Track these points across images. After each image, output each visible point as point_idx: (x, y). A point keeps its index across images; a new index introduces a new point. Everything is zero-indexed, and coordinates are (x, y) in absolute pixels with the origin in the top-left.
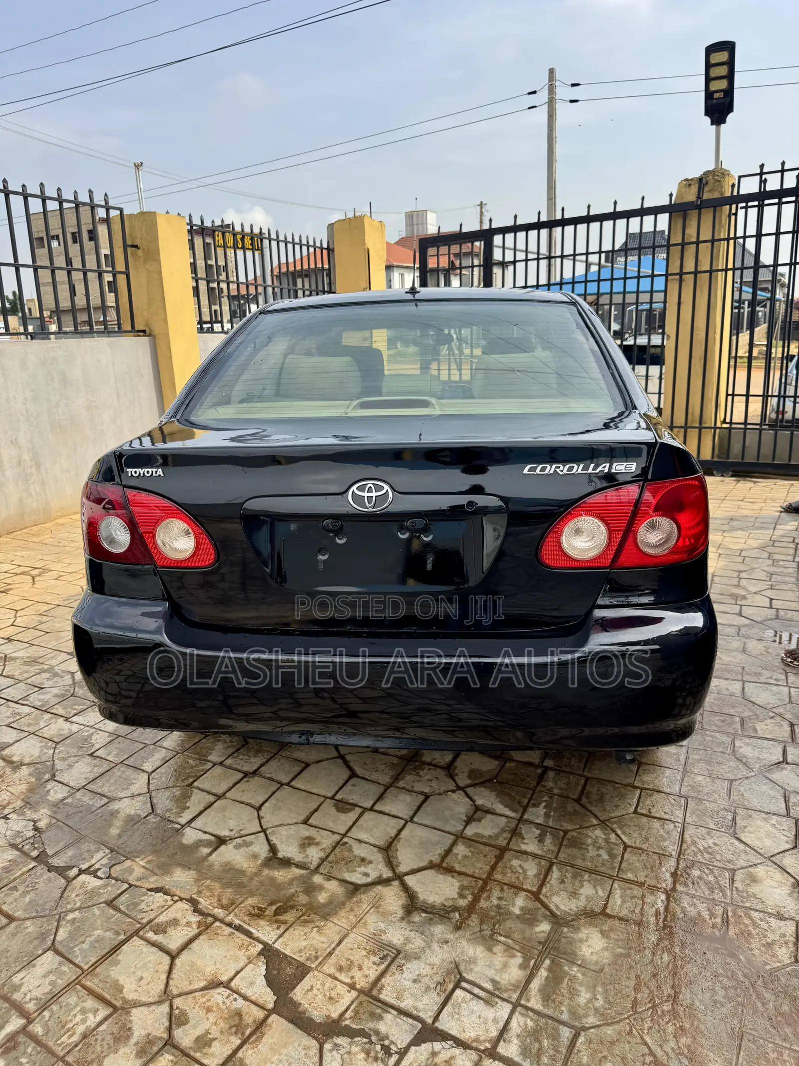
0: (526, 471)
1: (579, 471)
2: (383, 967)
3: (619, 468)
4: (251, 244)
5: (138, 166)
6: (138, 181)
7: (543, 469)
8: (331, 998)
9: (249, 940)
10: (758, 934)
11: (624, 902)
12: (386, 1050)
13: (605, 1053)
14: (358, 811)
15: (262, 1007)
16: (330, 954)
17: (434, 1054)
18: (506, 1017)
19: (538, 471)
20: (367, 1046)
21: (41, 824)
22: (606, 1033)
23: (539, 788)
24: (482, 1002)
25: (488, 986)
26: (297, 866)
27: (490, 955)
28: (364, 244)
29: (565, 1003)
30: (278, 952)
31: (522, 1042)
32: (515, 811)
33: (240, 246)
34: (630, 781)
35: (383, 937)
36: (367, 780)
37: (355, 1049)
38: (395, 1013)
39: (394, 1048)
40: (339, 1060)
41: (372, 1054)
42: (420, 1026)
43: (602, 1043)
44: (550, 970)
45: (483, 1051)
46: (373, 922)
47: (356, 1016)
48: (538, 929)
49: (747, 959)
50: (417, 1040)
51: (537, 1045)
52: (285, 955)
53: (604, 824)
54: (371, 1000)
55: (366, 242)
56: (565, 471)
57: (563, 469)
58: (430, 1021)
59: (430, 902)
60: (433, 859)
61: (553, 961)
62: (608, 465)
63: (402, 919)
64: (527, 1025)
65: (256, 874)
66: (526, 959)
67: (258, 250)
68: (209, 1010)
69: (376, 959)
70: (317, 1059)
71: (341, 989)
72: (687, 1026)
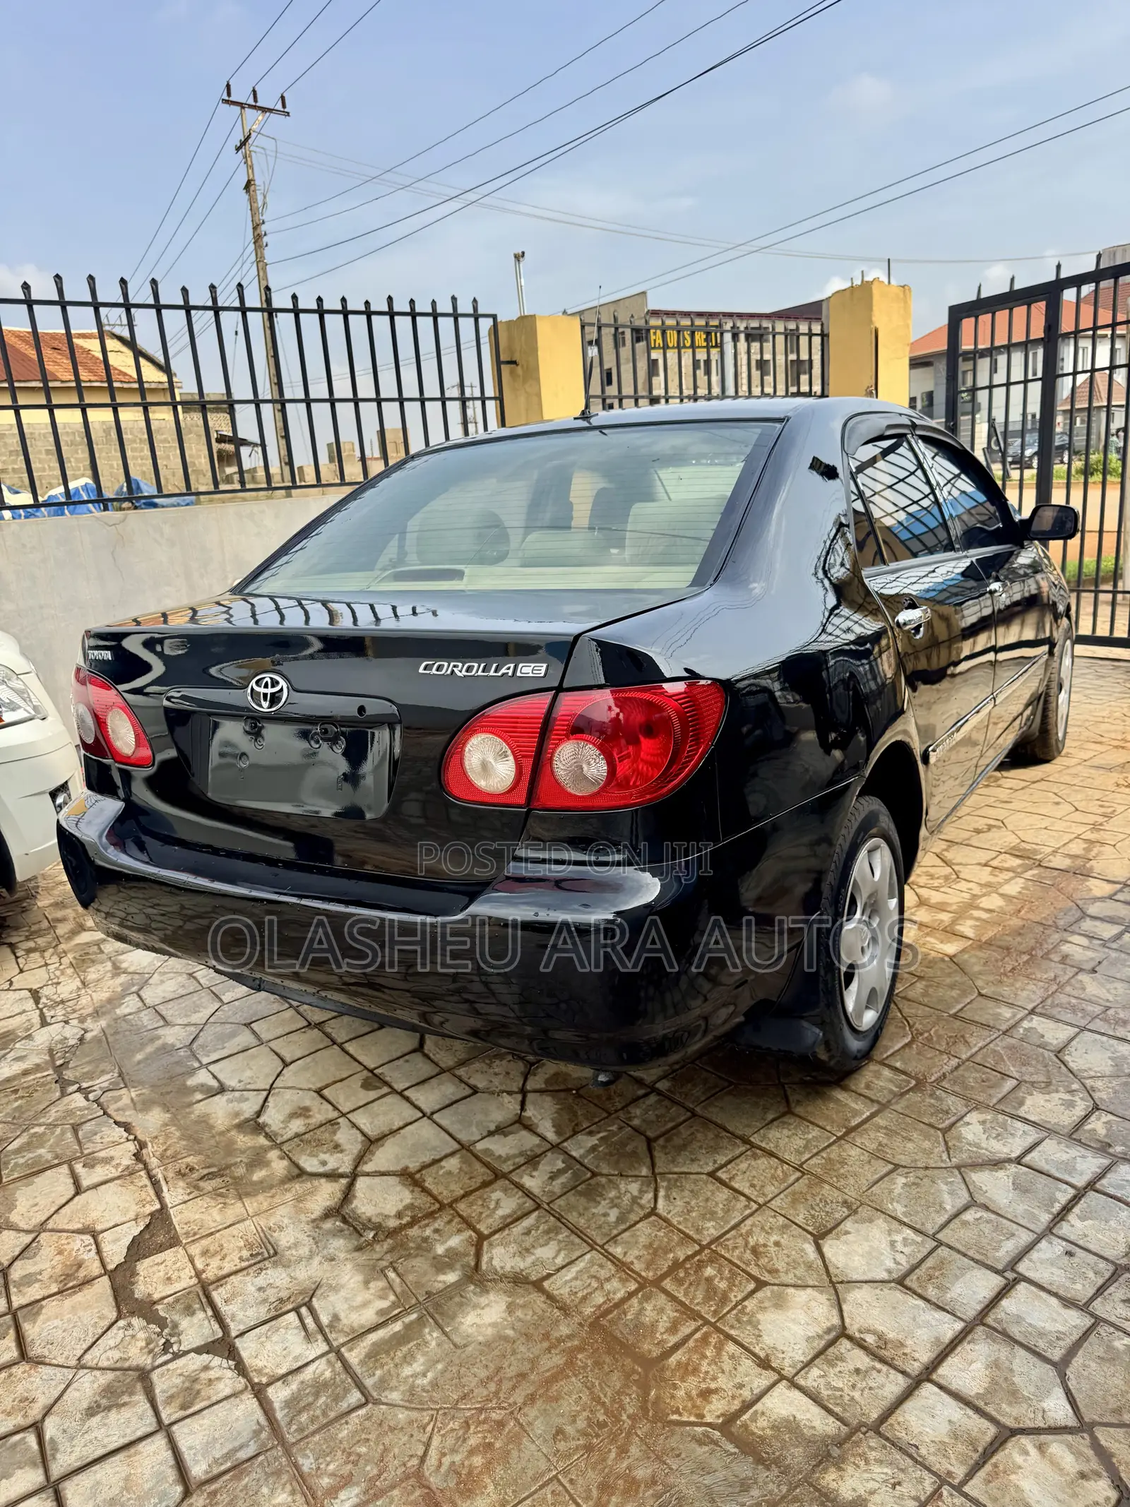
0: (421, 670)
1: (480, 673)
2: (244, 1264)
3: (524, 670)
4: (706, 340)
5: (519, 257)
6: (518, 275)
7: (439, 669)
8: (169, 1279)
9: (154, 1197)
10: (707, 1373)
11: (576, 1278)
12: (167, 1346)
13: (371, 1437)
14: (386, 1090)
15: (103, 1265)
16: (212, 1234)
17: (206, 1368)
18: (311, 1358)
19: (434, 671)
20: (154, 1336)
21: (89, 1036)
22: (396, 1415)
23: (621, 1114)
24: (303, 1333)
25: (325, 1320)
26: (267, 1136)
27: (362, 1286)
28: (871, 321)
29: (386, 1368)
30: (168, 1217)
31: (299, 1390)
32: (558, 1133)
33: (688, 344)
34: (748, 1132)
35: (275, 1235)
36: (429, 1058)
37: (142, 1335)
38: (210, 1313)
39: (175, 1348)
40: (119, 1339)
41: (151, 1346)
42: (220, 1334)
43: (380, 1425)
44: (408, 1327)
45: (253, 1385)
46: (282, 1214)
47: (171, 1307)
48: (441, 1278)
49: (658, 1398)
50: (206, 1349)
51: (311, 1399)
52: (171, 1223)
53: (654, 1178)
54: (201, 1294)
55: (874, 319)
56: (464, 673)
57: (460, 669)
58: (234, 1334)
59: (359, 1212)
60: (411, 1166)
61: (420, 1318)
62: (512, 666)
63: (314, 1221)
64: (322, 1374)
65: (222, 1133)
66: (394, 1305)
67: (716, 346)
68: (60, 1253)
69: (246, 1254)
70: (100, 1331)
71: (189, 1271)
72: (497, 1445)
